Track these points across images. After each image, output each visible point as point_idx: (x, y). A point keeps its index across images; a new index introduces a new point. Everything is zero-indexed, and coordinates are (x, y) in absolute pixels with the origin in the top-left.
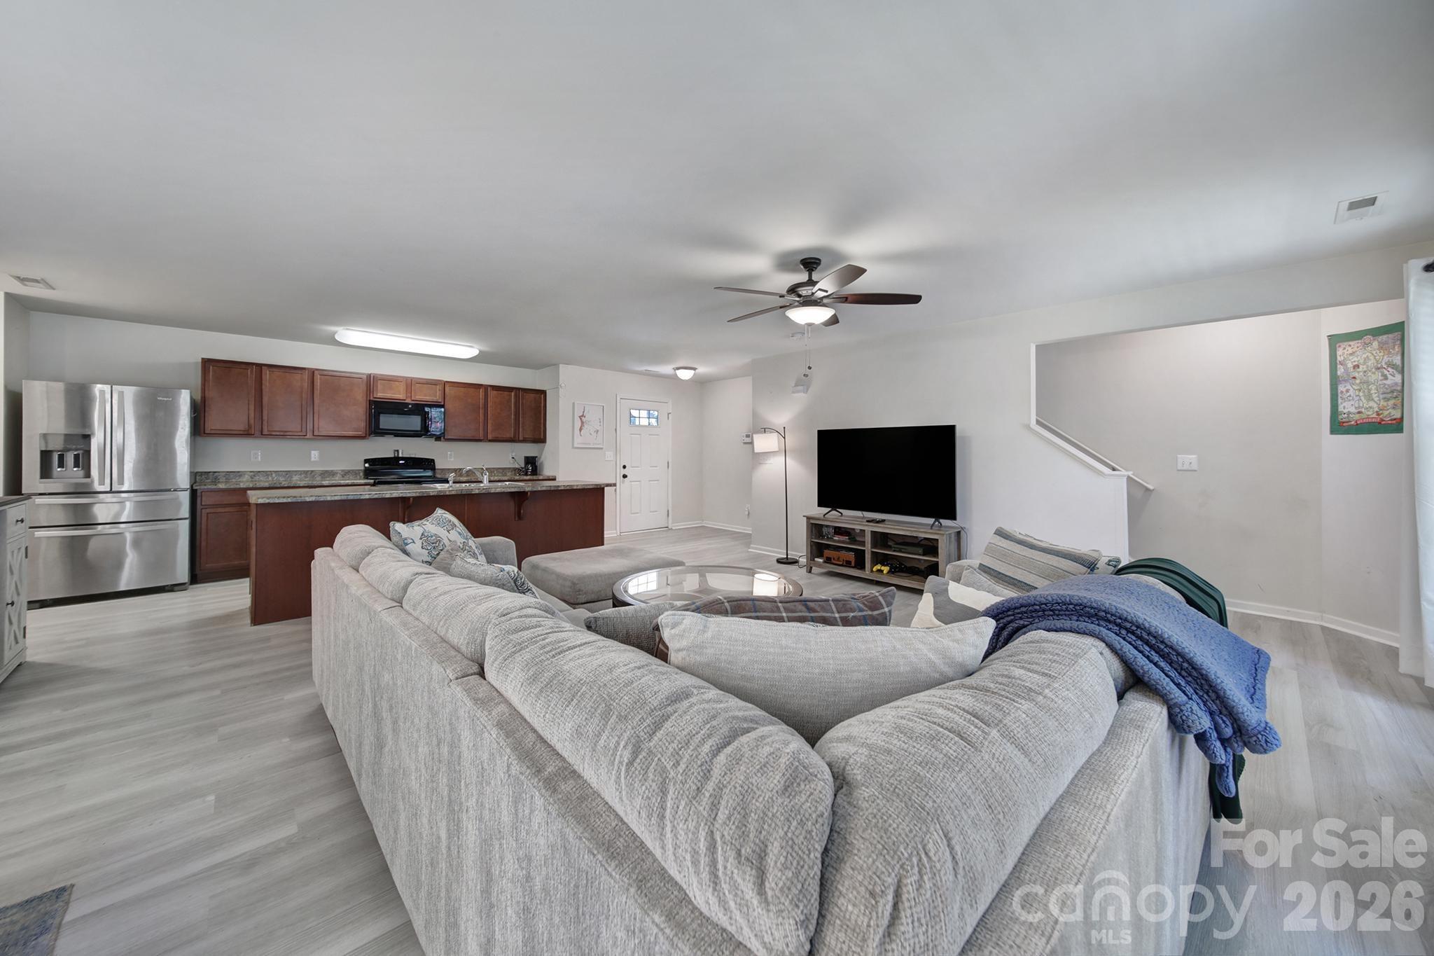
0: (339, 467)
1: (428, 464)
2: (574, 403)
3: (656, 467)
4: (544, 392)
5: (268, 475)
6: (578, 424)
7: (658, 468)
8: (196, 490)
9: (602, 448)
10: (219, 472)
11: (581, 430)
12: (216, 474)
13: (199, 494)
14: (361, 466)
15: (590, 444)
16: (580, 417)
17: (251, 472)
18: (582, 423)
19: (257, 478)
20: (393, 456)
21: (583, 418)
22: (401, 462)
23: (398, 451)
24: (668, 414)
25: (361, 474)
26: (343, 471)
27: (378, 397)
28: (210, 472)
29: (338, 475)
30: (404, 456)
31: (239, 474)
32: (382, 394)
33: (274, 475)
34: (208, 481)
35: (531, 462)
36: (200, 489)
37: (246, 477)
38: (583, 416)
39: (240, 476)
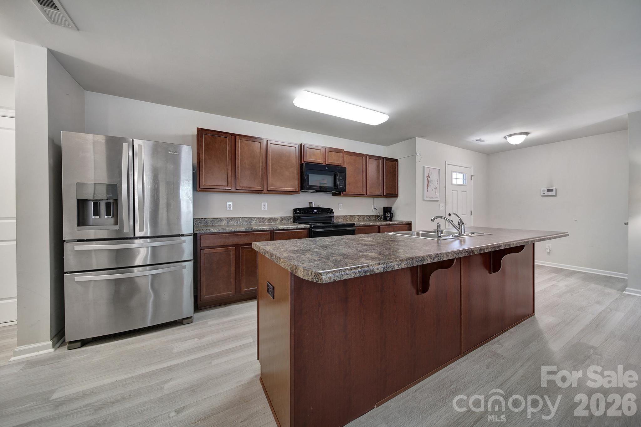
0: (278, 214)
1: (329, 212)
2: (424, 167)
3: (465, 214)
4: (396, 161)
5: (237, 221)
6: (426, 182)
7: (465, 215)
8: (197, 234)
9: (438, 201)
10: (208, 218)
11: (427, 187)
12: (207, 220)
13: (198, 238)
14: (290, 214)
15: (432, 197)
16: (427, 177)
17: (227, 218)
18: (428, 181)
19: (231, 223)
20: (308, 207)
21: (429, 178)
22: (315, 211)
23: (312, 203)
24: (471, 176)
25: (292, 220)
26: (281, 217)
27: (307, 161)
28: (202, 218)
29: (278, 220)
30: (316, 207)
31: (220, 220)
32: (309, 158)
33: (241, 221)
34: (201, 225)
35: (388, 210)
36: (199, 233)
37: (224, 223)
39: (221, 221)
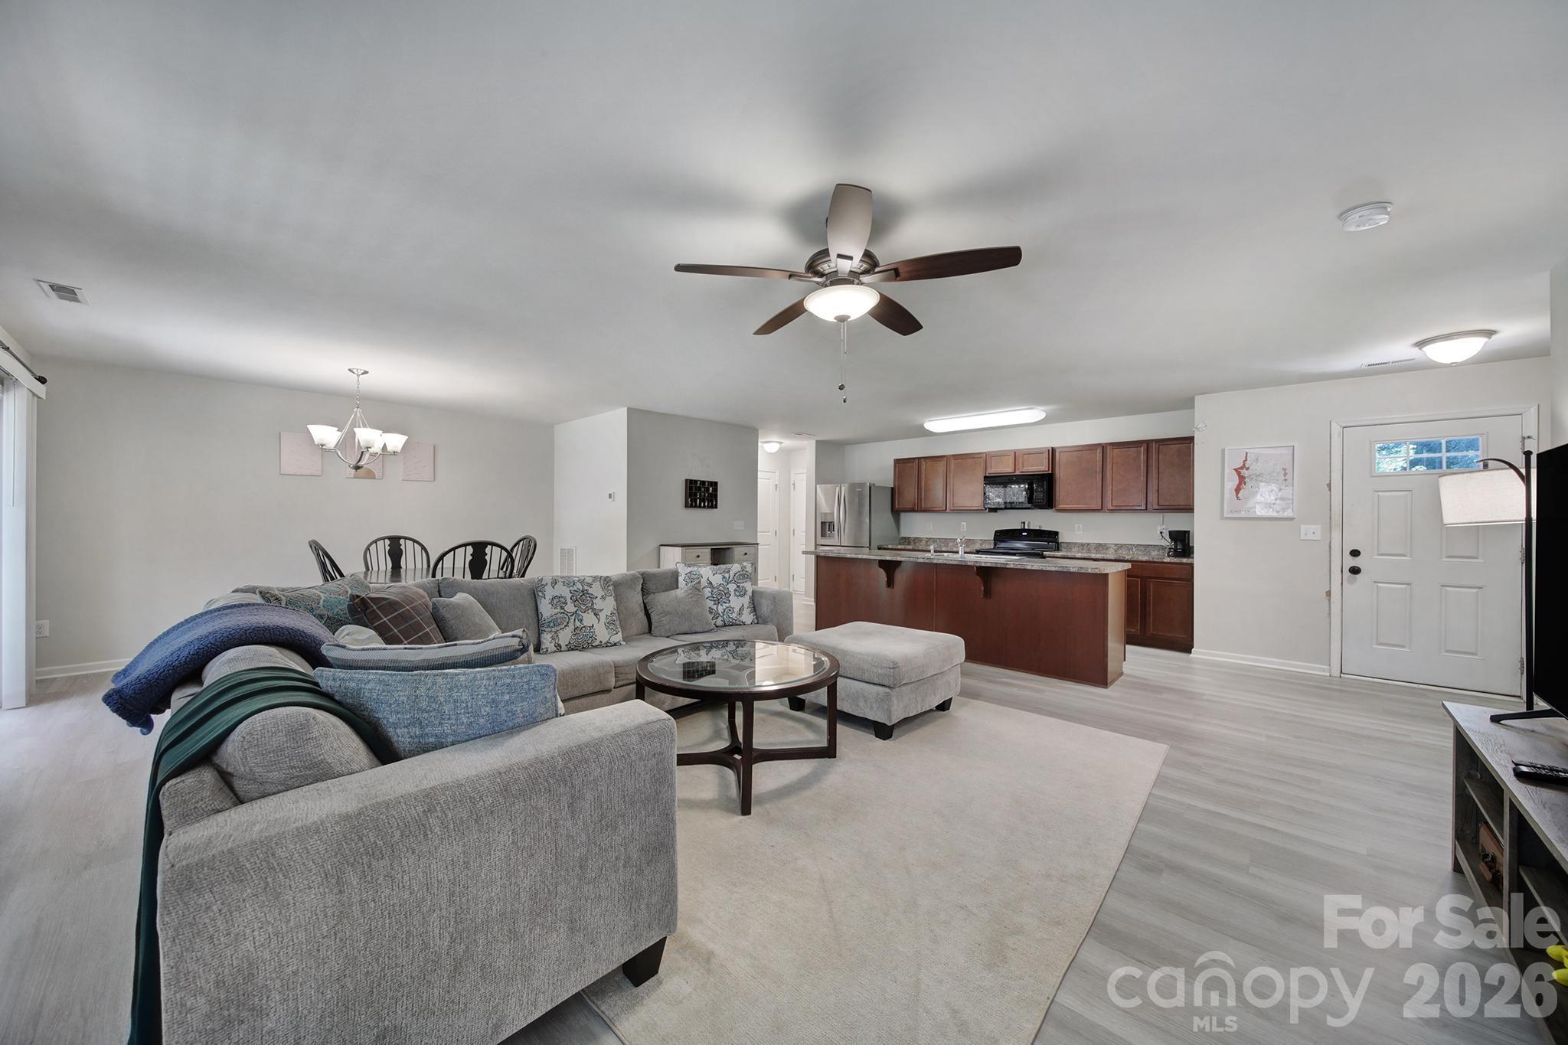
1: (1051, 537)
2: (1223, 451)
4: (1189, 440)
6: (1232, 482)
9: (1288, 519)
11: (1239, 490)
14: (992, 537)
16: (1236, 469)
17: (926, 538)
18: (1242, 479)
20: (1020, 528)
21: (1243, 471)
22: (1026, 534)
23: (1024, 523)
24: (1524, 438)
25: (993, 544)
26: (981, 540)
27: (992, 470)
30: (1031, 528)
35: (1180, 538)
37: (924, 543)
38: (1242, 468)
